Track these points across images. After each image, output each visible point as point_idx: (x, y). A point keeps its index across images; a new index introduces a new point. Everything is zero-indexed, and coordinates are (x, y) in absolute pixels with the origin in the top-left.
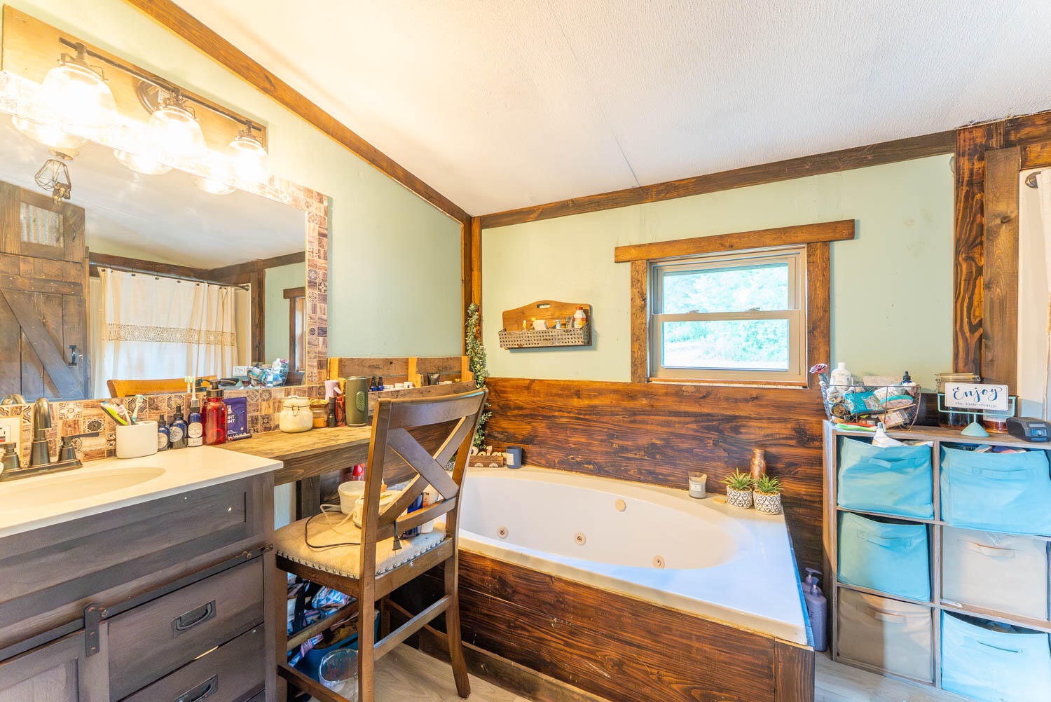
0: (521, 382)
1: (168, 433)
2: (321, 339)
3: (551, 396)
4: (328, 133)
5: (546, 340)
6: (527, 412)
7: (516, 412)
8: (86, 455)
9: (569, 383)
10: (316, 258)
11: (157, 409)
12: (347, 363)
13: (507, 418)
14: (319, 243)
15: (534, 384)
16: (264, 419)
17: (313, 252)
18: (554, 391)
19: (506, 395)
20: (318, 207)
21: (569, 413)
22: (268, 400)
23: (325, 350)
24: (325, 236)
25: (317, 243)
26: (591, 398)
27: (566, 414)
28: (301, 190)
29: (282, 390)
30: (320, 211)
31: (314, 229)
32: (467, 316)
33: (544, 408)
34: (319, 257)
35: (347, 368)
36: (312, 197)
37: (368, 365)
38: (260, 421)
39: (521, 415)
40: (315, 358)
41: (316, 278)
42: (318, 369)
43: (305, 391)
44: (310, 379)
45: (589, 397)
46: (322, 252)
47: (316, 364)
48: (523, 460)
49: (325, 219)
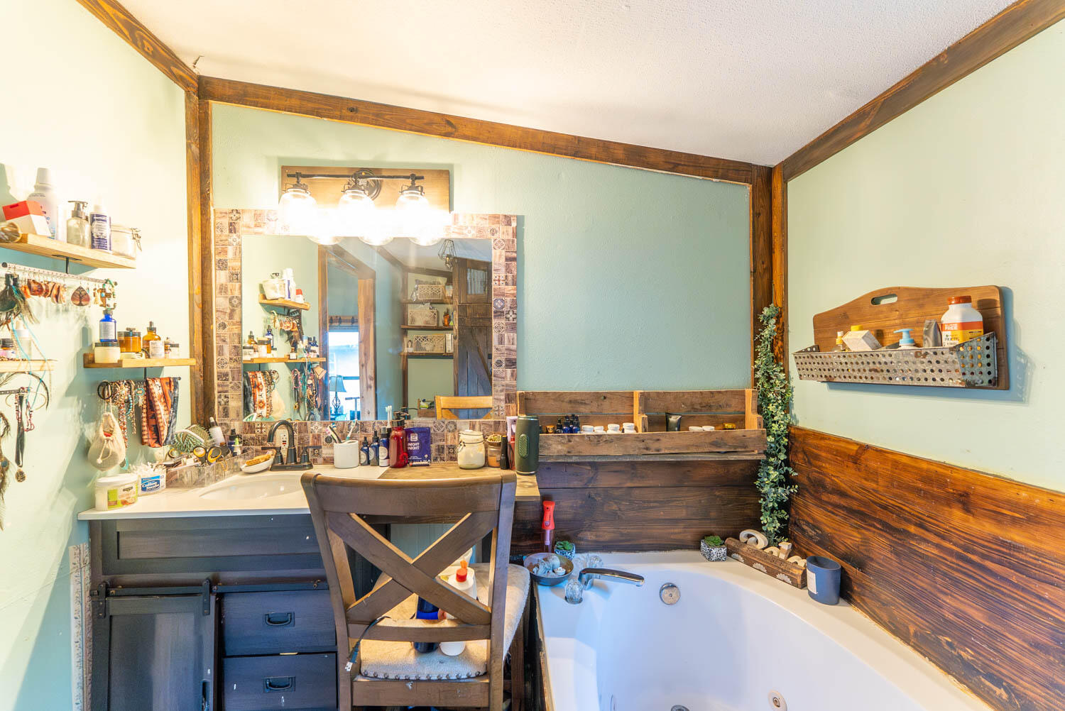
0: (843, 444)
1: (367, 453)
2: (509, 371)
3: (900, 487)
4: (514, 146)
5: (876, 371)
6: (855, 505)
7: (835, 499)
8: (324, 460)
9: (940, 470)
10: (503, 286)
11: (366, 432)
12: (538, 397)
13: (821, 503)
14: (506, 270)
15: (866, 455)
16: (449, 449)
17: (499, 280)
18: (907, 478)
19: (820, 463)
20: (505, 231)
21: (943, 538)
22: (453, 431)
23: (514, 383)
24: (514, 259)
25: (504, 269)
26: (999, 522)
27: (937, 540)
28: (486, 219)
29: (467, 422)
30: (508, 234)
31: (500, 256)
32: (758, 325)
33: (885, 508)
34: (507, 284)
35: (538, 402)
36: (498, 222)
37: (567, 399)
38: (446, 451)
39: (843, 508)
40: (502, 391)
41: (502, 307)
42: (506, 402)
43: (491, 426)
44: (497, 413)
45: (997, 517)
46: (510, 278)
47: (503, 397)
48: (844, 591)
49: (513, 241)
